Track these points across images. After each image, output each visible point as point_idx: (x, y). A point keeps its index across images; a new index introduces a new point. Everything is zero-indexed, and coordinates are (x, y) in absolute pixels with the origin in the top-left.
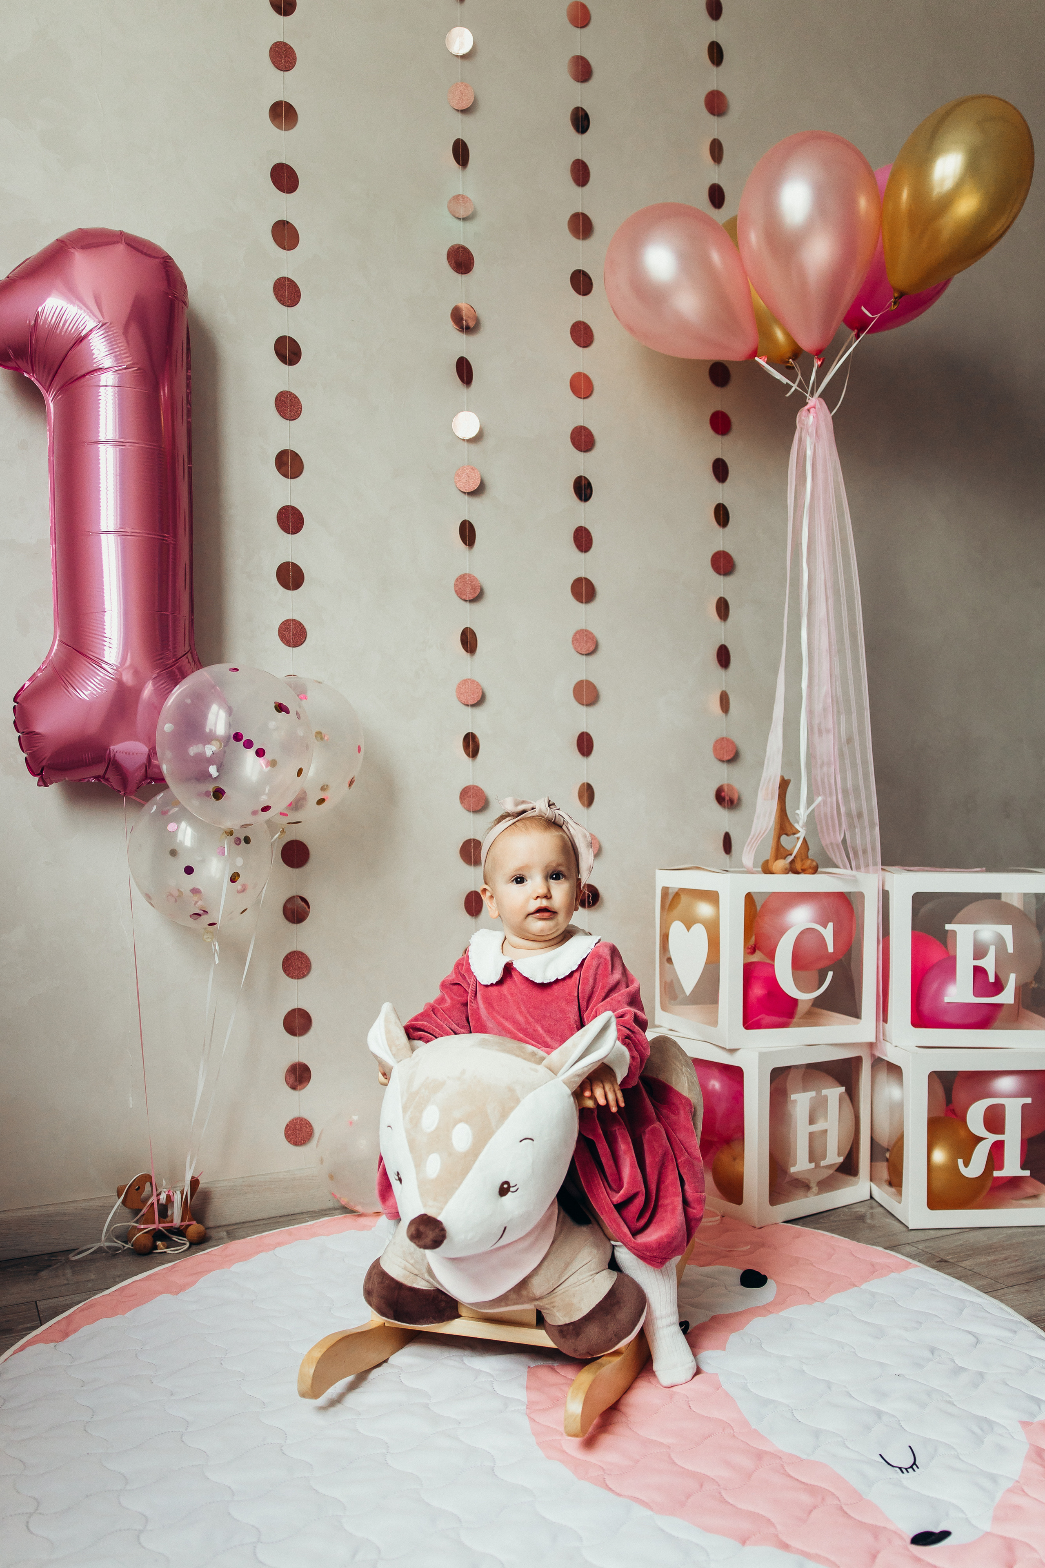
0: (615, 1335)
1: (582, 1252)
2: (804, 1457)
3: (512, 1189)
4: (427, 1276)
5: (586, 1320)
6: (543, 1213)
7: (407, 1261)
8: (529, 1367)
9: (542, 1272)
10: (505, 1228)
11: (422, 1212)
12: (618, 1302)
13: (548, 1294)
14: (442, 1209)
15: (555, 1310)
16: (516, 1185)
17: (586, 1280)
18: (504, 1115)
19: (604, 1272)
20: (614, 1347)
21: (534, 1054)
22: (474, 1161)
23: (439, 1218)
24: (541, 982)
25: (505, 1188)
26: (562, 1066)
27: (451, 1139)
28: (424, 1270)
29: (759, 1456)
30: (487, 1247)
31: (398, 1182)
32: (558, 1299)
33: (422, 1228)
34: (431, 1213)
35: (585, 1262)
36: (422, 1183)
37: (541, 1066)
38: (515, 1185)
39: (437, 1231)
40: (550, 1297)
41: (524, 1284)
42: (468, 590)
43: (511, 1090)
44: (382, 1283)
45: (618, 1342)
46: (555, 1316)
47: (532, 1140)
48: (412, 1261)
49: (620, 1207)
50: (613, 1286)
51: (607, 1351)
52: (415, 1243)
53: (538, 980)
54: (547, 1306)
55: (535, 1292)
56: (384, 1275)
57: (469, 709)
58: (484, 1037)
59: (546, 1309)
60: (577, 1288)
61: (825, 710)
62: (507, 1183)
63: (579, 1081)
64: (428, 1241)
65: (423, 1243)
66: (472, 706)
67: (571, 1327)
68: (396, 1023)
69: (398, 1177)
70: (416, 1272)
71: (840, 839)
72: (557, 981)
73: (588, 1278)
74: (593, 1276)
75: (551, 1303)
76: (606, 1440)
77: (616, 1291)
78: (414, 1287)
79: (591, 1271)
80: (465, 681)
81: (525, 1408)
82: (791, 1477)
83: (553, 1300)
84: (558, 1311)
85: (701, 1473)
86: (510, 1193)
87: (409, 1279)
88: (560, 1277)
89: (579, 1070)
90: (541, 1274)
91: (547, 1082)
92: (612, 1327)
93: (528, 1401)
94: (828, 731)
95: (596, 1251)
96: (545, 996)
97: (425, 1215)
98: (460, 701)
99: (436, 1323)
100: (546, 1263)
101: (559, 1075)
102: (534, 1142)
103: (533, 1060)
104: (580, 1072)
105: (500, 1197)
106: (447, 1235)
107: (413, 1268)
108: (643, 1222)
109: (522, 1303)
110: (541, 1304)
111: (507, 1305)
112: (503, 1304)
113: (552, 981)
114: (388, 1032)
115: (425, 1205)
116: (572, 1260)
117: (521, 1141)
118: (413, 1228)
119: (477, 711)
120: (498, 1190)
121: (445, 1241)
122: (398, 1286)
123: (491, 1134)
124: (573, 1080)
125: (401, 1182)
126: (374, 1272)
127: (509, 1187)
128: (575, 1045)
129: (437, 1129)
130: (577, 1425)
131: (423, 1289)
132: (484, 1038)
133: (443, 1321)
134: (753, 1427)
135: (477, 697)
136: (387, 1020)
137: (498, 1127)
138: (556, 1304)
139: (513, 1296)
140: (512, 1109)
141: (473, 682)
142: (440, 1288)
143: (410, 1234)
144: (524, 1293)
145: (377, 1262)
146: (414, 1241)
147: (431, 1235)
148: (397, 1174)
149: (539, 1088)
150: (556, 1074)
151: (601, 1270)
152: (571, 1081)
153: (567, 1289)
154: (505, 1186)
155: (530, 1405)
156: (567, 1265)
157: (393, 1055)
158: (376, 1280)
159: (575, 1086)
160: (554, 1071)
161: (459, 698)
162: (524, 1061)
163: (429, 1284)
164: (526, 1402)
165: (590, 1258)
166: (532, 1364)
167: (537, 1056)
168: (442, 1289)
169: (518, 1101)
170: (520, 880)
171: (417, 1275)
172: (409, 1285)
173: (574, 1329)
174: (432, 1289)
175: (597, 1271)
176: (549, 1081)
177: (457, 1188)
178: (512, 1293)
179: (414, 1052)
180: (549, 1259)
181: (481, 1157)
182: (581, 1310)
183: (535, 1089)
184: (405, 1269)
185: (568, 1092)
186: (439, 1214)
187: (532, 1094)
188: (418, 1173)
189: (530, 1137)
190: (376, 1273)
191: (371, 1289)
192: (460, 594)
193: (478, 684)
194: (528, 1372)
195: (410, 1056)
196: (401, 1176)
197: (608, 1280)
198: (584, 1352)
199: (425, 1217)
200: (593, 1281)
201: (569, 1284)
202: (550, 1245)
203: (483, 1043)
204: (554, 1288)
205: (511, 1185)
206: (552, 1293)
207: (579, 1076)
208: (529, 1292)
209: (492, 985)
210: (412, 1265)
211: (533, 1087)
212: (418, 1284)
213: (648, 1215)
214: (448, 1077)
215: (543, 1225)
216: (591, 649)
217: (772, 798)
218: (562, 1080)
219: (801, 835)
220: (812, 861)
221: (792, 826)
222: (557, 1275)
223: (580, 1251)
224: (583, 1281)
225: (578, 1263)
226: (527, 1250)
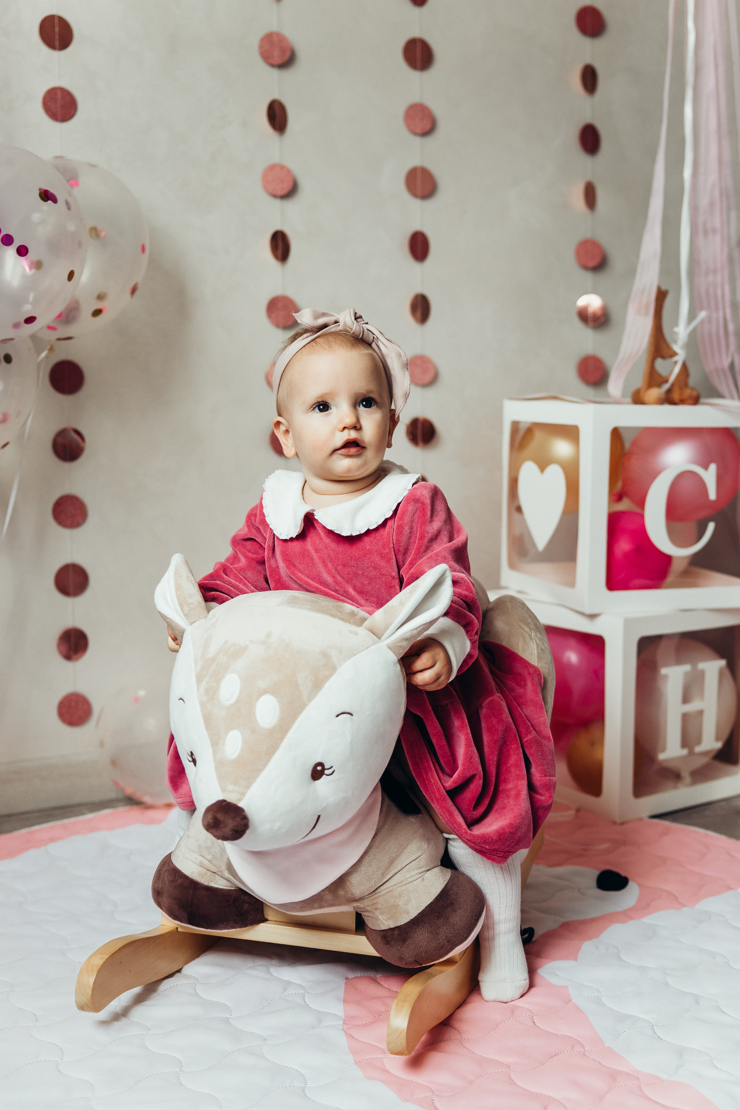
0: (448, 941)
1: (409, 846)
2: (664, 1077)
3: (326, 772)
4: (227, 874)
5: (414, 925)
6: (364, 800)
7: (203, 857)
8: (347, 978)
9: (362, 868)
10: (319, 817)
11: (221, 798)
12: (452, 904)
13: (369, 894)
14: (244, 794)
15: (377, 913)
16: (332, 767)
17: (414, 878)
18: (318, 685)
19: (436, 869)
20: (447, 954)
21: (353, 614)
22: (282, 739)
23: (241, 805)
24: (349, 535)
25: (318, 770)
26: (387, 628)
27: (254, 713)
28: (224, 867)
29: (613, 1076)
30: (297, 839)
31: (192, 763)
32: (382, 899)
33: (220, 816)
34: (231, 798)
35: (413, 858)
36: (220, 764)
37: (361, 627)
38: (330, 767)
39: (238, 819)
40: (372, 898)
41: (341, 882)
42: (276, 53)
43: (325, 655)
44: (173, 881)
45: (452, 949)
46: (377, 919)
47: (351, 714)
48: (209, 857)
49: (454, 793)
50: (446, 885)
51: (438, 959)
52: (212, 833)
53: (345, 533)
54: (369, 908)
55: (354, 891)
56: (176, 873)
57: (278, 201)
58: (294, 594)
59: (367, 911)
60: (404, 888)
61: (712, 205)
62: (321, 764)
63: (406, 646)
64: (227, 830)
65: (222, 834)
66: (282, 197)
67: (396, 932)
68: (188, 577)
69: (192, 758)
70: (214, 869)
71: (727, 364)
72: (368, 532)
73: (417, 876)
74: (422, 874)
75: (373, 904)
76: (436, 1058)
77: (449, 891)
78: (211, 887)
79: (421, 868)
80: (273, 167)
81: (342, 1023)
82: (650, 1099)
83: (375, 901)
84: (382, 913)
85: (545, 1095)
86: (324, 776)
87: (205, 877)
88: (383, 875)
89: (407, 632)
90: (361, 871)
91: (368, 647)
92: (444, 932)
93: (346, 1016)
94: (714, 231)
95: (426, 845)
97: (224, 801)
98: (267, 191)
99: (238, 927)
100: (367, 859)
101: (383, 638)
102: (354, 717)
103: (352, 621)
104: (408, 635)
105: (312, 780)
106: (250, 824)
107: (211, 865)
108: (481, 810)
109: (340, 904)
110: (362, 906)
111: (321, 907)
112: (316, 905)
113: (362, 532)
114: (178, 588)
115: (224, 790)
116: (398, 856)
117: (337, 716)
118: (210, 816)
119: (288, 204)
120: (310, 773)
121: (248, 832)
122: (193, 885)
123: (302, 707)
124: (400, 644)
125: (195, 764)
126: (164, 869)
127: (324, 769)
128: (402, 604)
129: (238, 701)
130: (401, 1042)
131: (222, 889)
132: (293, 596)
133: (246, 925)
134: (608, 1045)
135: (286, 187)
136: (177, 574)
137: (310, 699)
138: (379, 906)
139: (329, 897)
140: (327, 678)
141: (282, 167)
142: (242, 887)
143: (206, 823)
144: (341, 892)
145: (169, 857)
146: (211, 830)
147: (231, 824)
148: (190, 755)
149: (359, 654)
150: (380, 639)
151: (431, 867)
152: (397, 646)
153: (391, 888)
154: (319, 768)
155: (347, 1020)
156: (392, 862)
157: (184, 615)
158: (167, 877)
159: (402, 653)
160: (377, 634)
161: (265, 187)
162: (341, 622)
163: (229, 884)
164: (344, 1018)
165: (419, 854)
166: (351, 975)
167: (357, 617)
168: (245, 889)
169: (334, 669)
170: (323, 407)
171: (215, 872)
172: (206, 884)
173: (399, 934)
174: (233, 888)
175: (427, 868)
176: (371, 646)
177: (261, 772)
178: (327, 892)
179: (210, 613)
180: (370, 854)
181: (290, 734)
182: (408, 913)
183: (355, 655)
184: (201, 865)
185: (393, 658)
186: (240, 800)
187: (350, 661)
188: (215, 753)
189: (348, 711)
190: (166, 871)
191: (162, 888)
192: (266, 57)
193: (289, 170)
194: (346, 984)
195: (206, 617)
196: (196, 756)
197: (440, 879)
198: (411, 960)
199: (224, 803)
200: (423, 880)
201: (395, 883)
202: (372, 837)
204: (376, 888)
205: (326, 767)
206: (374, 893)
207: (407, 640)
208: (347, 892)
209: (291, 539)
210: (209, 861)
211: (352, 653)
212: (216, 883)
213: (487, 802)
214: (251, 641)
215: (364, 814)
216: (428, 127)
217: (646, 313)
218: (387, 645)
219: (680, 358)
220: (693, 389)
221: (669, 347)
222: (381, 872)
223: (407, 846)
224: (410, 880)
225: (405, 859)
226: (344, 844)
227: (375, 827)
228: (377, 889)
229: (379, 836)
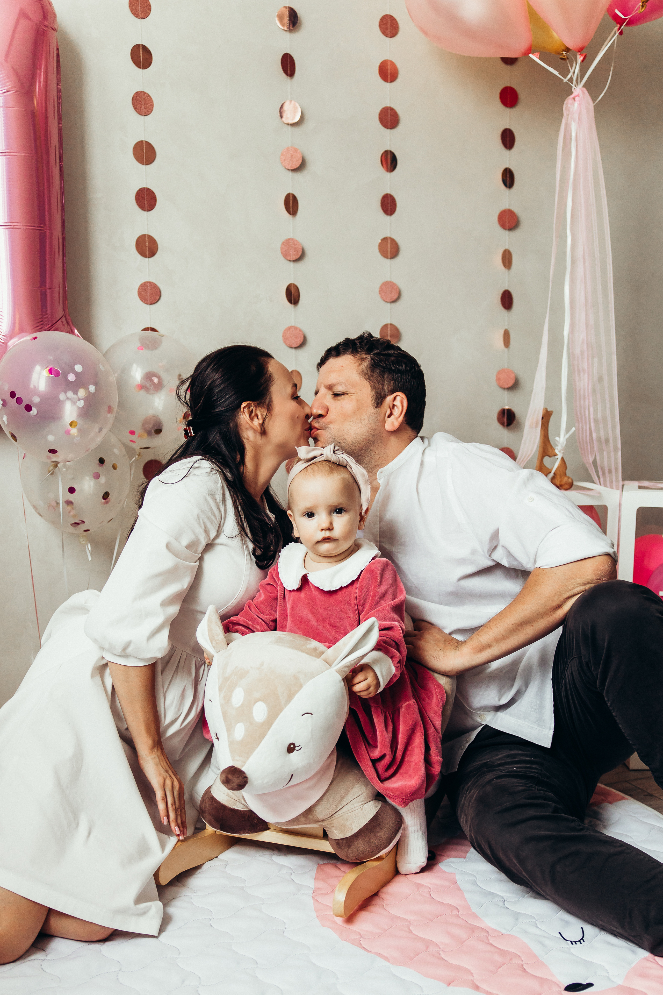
0: (376, 847)
1: (354, 789)
2: (504, 932)
3: (296, 748)
4: (243, 802)
5: (355, 837)
6: (322, 764)
8: (318, 866)
9: (323, 802)
10: (292, 775)
11: (231, 764)
12: (380, 824)
13: (328, 817)
14: (246, 763)
15: (333, 829)
16: (300, 746)
17: (356, 808)
18: (290, 697)
19: (371, 802)
20: (378, 853)
21: (315, 649)
22: (269, 729)
23: (243, 770)
24: (329, 590)
26: (335, 660)
27: (252, 713)
28: (241, 798)
30: (280, 787)
32: (336, 821)
33: (230, 776)
34: (238, 765)
35: (356, 796)
36: (232, 743)
37: (320, 659)
39: (241, 778)
40: (330, 820)
41: (310, 810)
42: (292, 252)
44: (211, 804)
45: (379, 852)
46: (333, 833)
47: (312, 714)
49: (375, 762)
50: (378, 812)
51: (371, 858)
52: (225, 786)
53: (326, 589)
54: (328, 826)
55: (318, 816)
56: (213, 799)
57: (293, 351)
59: (327, 828)
60: (349, 814)
61: (582, 353)
62: (293, 744)
64: (235, 785)
65: (232, 787)
66: (296, 348)
67: (345, 841)
69: (217, 736)
70: (235, 798)
71: (591, 459)
72: (341, 588)
73: (358, 807)
74: (362, 806)
75: (330, 824)
77: (380, 816)
78: (234, 809)
79: (361, 802)
80: (290, 328)
81: (312, 892)
82: (493, 946)
83: (332, 822)
84: (336, 830)
85: (428, 939)
86: (295, 751)
87: (230, 803)
88: (336, 806)
89: (347, 662)
91: (323, 672)
92: (374, 842)
94: (584, 371)
95: (365, 788)
96: (331, 600)
97: (233, 766)
98: (286, 344)
99: (251, 833)
100: (326, 797)
101: (332, 666)
102: (313, 716)
103: (314, 654)
104: (349, 664)
105: (288, 753)
106: (248, 781)
109: (310, 823)
110: (324, 825)
111: (299, 825)
112: (295, 823)
113: (338, 588)
115: (233, 760)
116: (346, 794)
117: (302, 715)
118: (224, 775)
119: (300, 352)
120: (286, 749)
121: (247, 786)
122: (223, 807)
123: (281, 710)
125: (218, 740)
126: (206, 796)
127: (295, 747)
128: (345, 645)
129: (242, 705)
130: (341, 909)
131: (240, 810)
133: (256, 832)
134: (474, 911)
135: (299, 341)
136: (209, 620)
137: (286, 705)
138: (334, 825)
139: (303, 819)
140: (297, 692)
141: (296, 328)
142: (251, 810)
143: (222, 779)
144: (310, 817)
145: (209, 788)
146: (225, 784)
147: (237, 781)
148: (216, 734)
149: (317, 676)
151: (368, 801)
152: (342, 671)
153: (342, 814)
154: (292, 746)
155: (316, 890)
156: (342, 798)
157: (215, 647)
158: (208, 802)
159: (345, 675)
160: (329, 664)
161: (285, 342)
162: (307, 655)
163: (245, 807)
164: (314, 888)
165: (360, 793)
166: (321, 863)
167: (318, 652)
169: (301, 686)
170: (311, 515)
171: (236, 800)
172: (231, 807)
173: (347, 843)
174: (246, 810)
175: (366, 802)
176: (325, 671)
177: (256, 748)
178: (302, 816)
179: (230, 646)
180: (328, 794)
181: (274, 726)
182: (352, 829)
183: (314, 677)
184: (228, 795)
185: (340, 678)
186: (244, 766)
187: (311, 682)
188: (229, 735)
189: (309, 712)
190: (207, 798)
191: (204, 808)
192: (285, 255)
193: (300, 330)
194: (318, 869)
195: (227, 649)
196: (219, 735)
197: (375, 808)
198: (354, 858)
199: (233, 768)
200: (362, 809)
201: (344, 811)
202: (330, 783)
203: (279, 641)
206: (331, 817)
207: (347, 667)
208: (314, 816)
209: (294, 590)
211: (312, 676)
212: (237, 806)
214: (251, 667)
215: (323, 771)
216: (395, 298)
217: (536, 427)
218: (335, 670)
219: (559, 457)
220: (569, 477)
221: (553, 449)
222: (335, 805)
223: (352, 788)
224: (354, 809)
225: (350, 796)
226: (310, 788)
227: (332, 777)
228: (333, 814)
229: (335, 782)
